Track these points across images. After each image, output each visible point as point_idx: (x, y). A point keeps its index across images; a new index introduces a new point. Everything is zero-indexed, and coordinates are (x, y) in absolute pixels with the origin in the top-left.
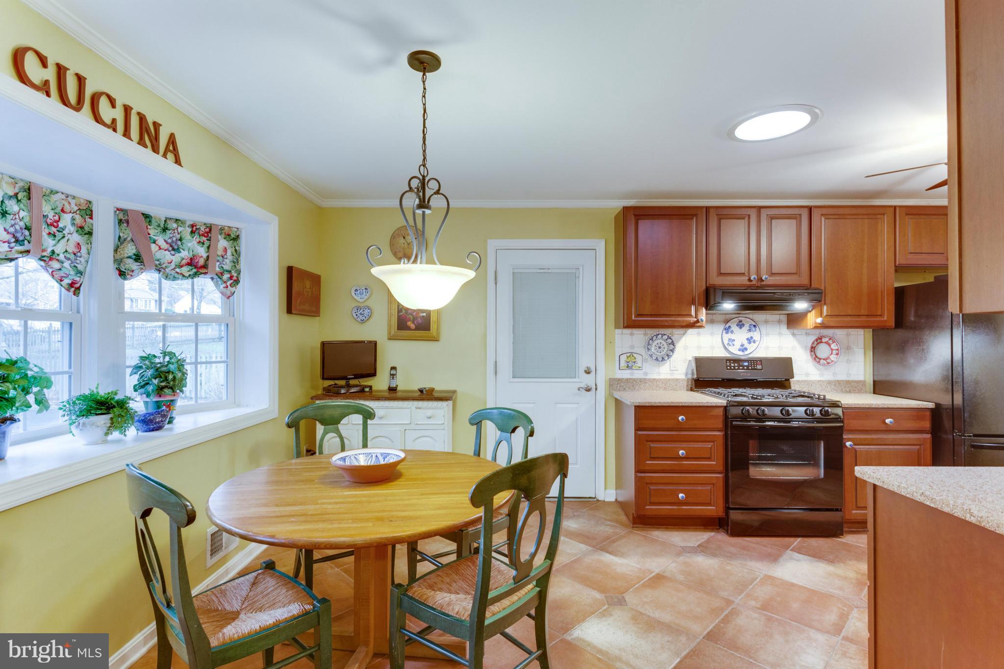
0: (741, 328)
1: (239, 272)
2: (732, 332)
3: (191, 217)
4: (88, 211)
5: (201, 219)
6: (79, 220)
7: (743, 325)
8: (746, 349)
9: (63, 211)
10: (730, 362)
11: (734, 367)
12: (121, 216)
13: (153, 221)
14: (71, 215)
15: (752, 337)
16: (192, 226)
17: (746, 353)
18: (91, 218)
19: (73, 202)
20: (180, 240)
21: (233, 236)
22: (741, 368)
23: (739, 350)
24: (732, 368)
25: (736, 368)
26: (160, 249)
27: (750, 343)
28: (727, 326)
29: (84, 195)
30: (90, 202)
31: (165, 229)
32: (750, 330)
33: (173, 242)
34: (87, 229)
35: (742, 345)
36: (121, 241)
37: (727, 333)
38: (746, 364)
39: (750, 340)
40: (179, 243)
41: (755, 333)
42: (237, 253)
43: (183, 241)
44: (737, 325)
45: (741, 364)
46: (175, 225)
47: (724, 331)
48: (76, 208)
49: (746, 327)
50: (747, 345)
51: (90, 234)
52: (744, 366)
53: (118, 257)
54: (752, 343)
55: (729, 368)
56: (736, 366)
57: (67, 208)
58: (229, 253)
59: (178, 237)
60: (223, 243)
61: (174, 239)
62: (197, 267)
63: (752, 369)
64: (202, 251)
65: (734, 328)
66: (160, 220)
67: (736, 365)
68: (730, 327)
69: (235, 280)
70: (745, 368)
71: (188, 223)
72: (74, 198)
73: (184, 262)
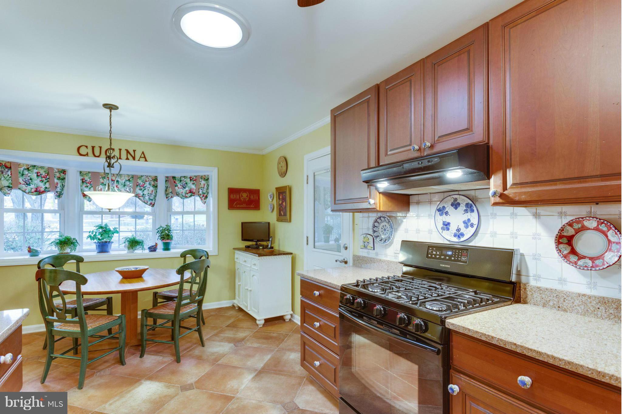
0: (456, 208)
1: (208, 193)
2: (447, 213)
3: (189, 175)
4: (156, 179)
5: (193, 175)
6: (152, 183)
7: (459, 204)
8: (463, 235)
9: (146, 181)
10: (432, 249)
11: (435, 255)
12: (167, 179)
13: (176, 179)
14: (149, 182)
15: (469, 220)
16: (190, 178)
17: (462, 239)
18: (157, 182)
19: (149, 178)
20: (186, 184)
21: (206, 179)
22: (442, 257)
23: (455, 236)
24: (433, 256)
25: (438, 257)
26: (179, 188)
27: (467, 227)
28: (441, 206)
29: (153, 175)
30: (156, 176)
31: (181, 181)
32: (466, 211)
33: (183, 185)
34: (155, 185)
35: (458, 230)
36: (167, 187)
37: (441, 215)
38: (450, 253)
39: (467, 223)
40: (186, 185)
41: (473, 214)
42: (208, 185)
43: (188, 184)
44: (452, 205)
45: (444, 252)
46: (183, 179)
47: (438, 213)
48: (151, 180)
49: (462, 207)
50: (463, 230)
51: (156, 187)
52: (446, 255)
53: (167, 193)
54: (470, 227)
55: (430, 256)
56: (438, 255)
57: (147, 180)
58: (206, 186)
59: (185, 183)
60: (203, 182)
61: (183, 184)
62: (192, 193)
63: (455, 260)
64: (193, 187)
65: (450, 209)
66: (179, 178)
67: (438, 253)
68: (444, 207)
69: (205, 197)
70: (447, 258)
71: (188, 177)
72: (150, 176)
73: (187, 192)
